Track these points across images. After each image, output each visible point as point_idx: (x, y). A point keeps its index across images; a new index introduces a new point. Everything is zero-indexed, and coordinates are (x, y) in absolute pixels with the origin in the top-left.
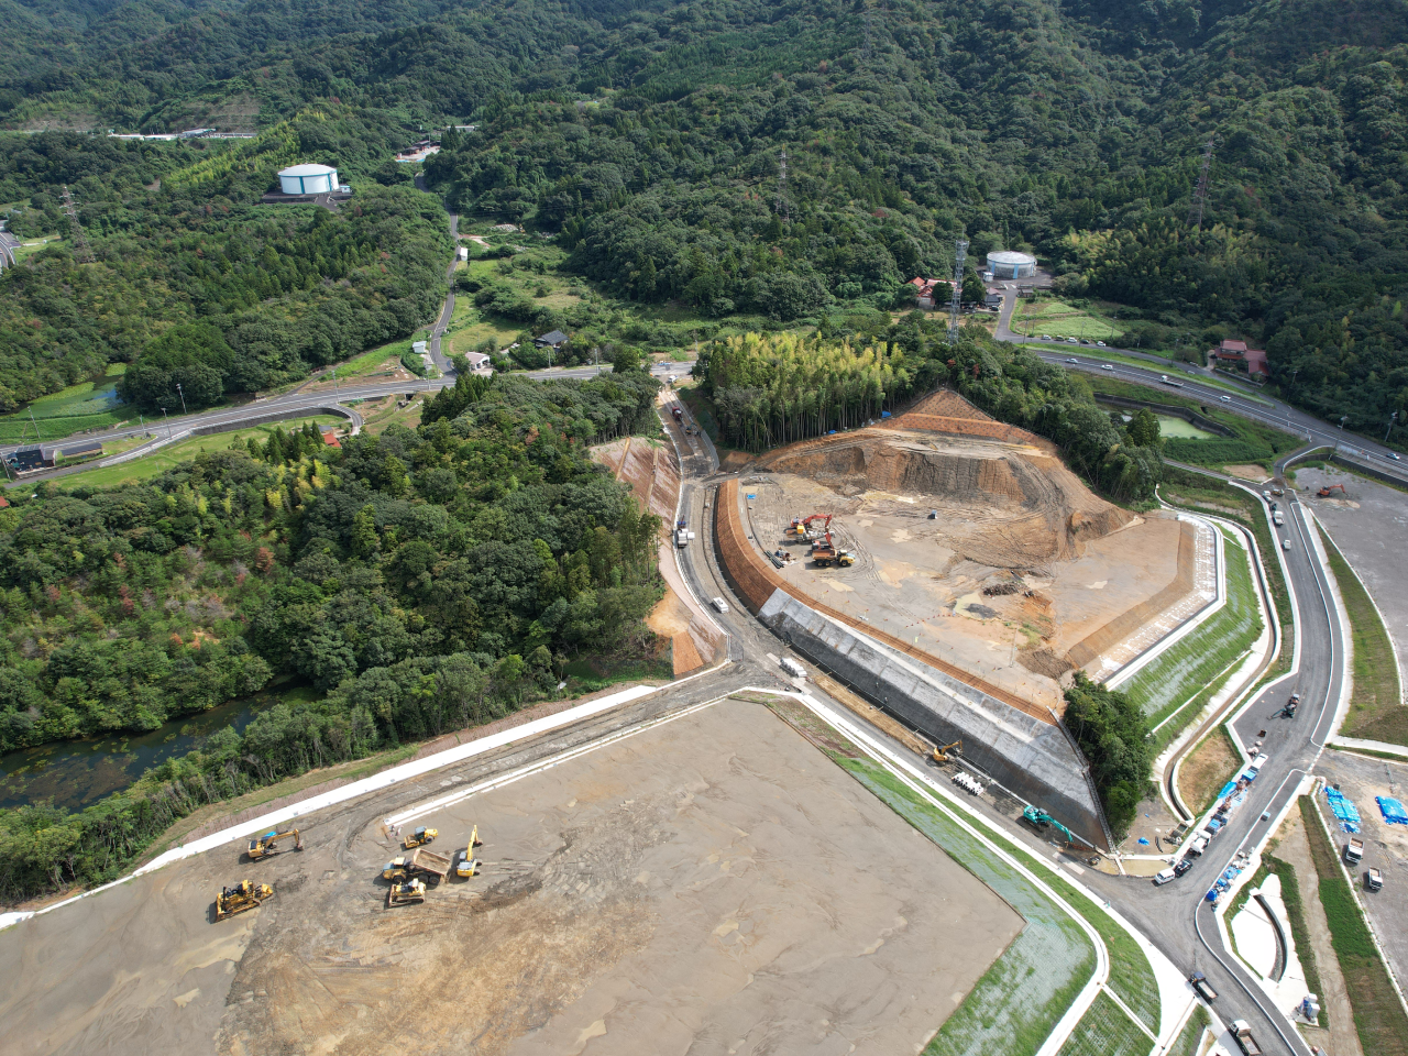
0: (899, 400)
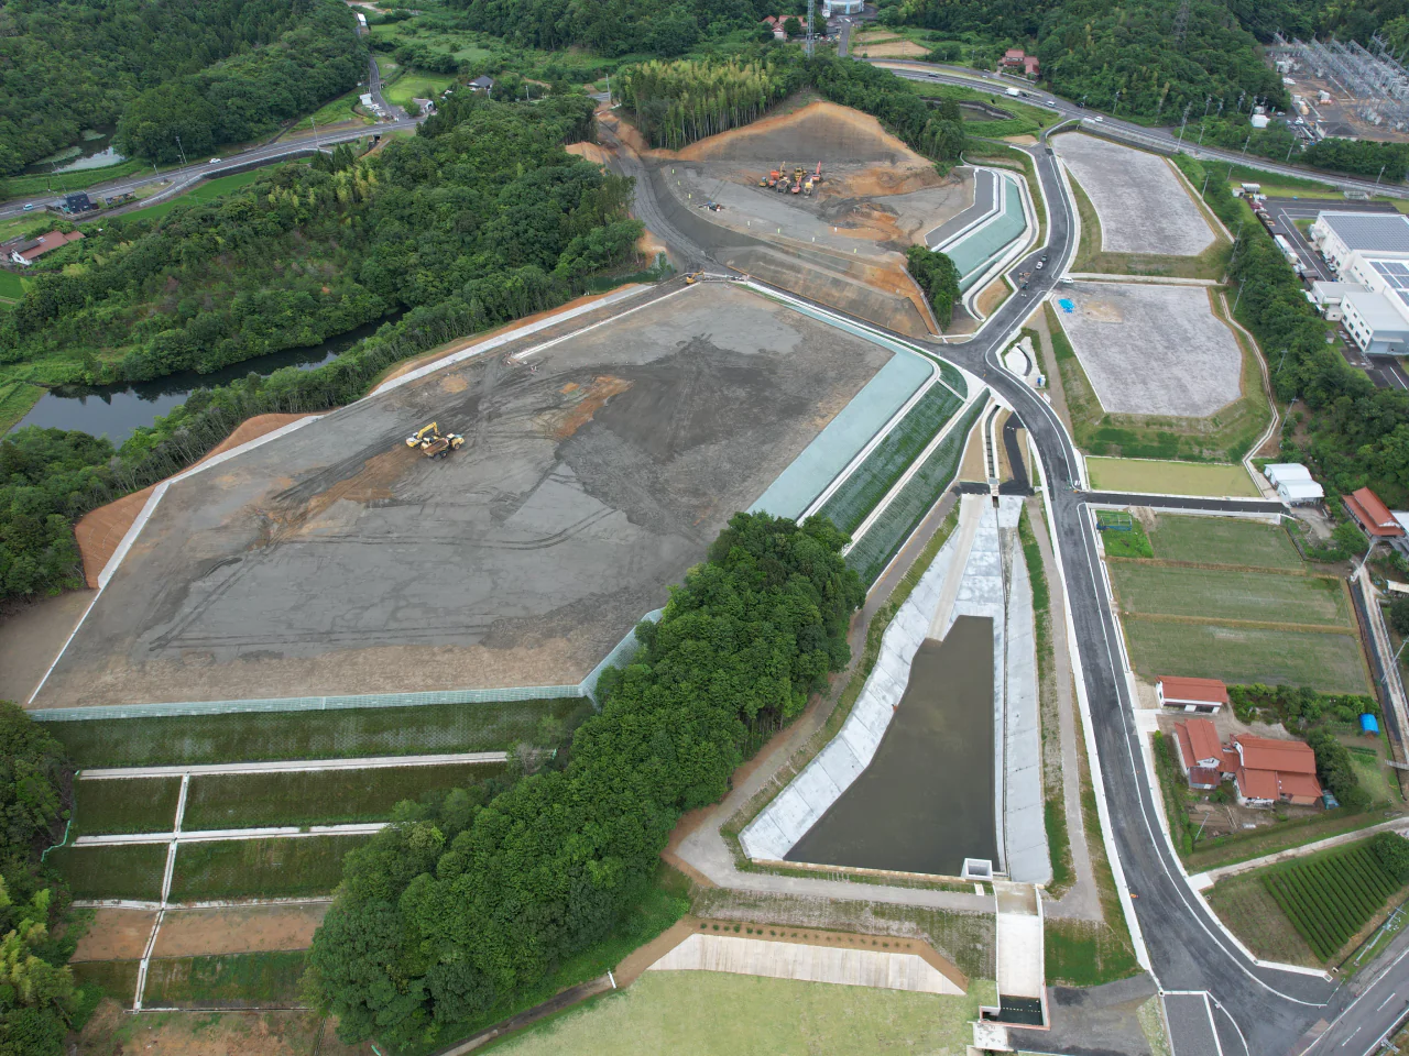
0: (776, 101)
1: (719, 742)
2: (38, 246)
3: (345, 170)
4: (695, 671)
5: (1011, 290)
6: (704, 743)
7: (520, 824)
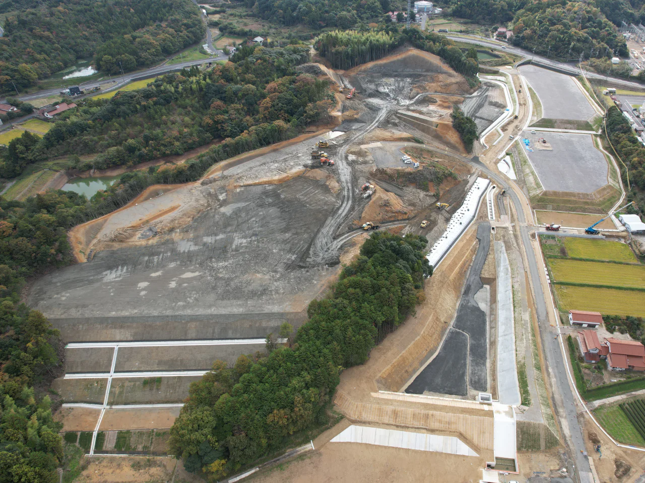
1: (365, 336)
2: (56, 109)
3: (196, 76)
4: (354, 303)
5: (500, 135)
6: (358, 336)
7: (272, 371)
